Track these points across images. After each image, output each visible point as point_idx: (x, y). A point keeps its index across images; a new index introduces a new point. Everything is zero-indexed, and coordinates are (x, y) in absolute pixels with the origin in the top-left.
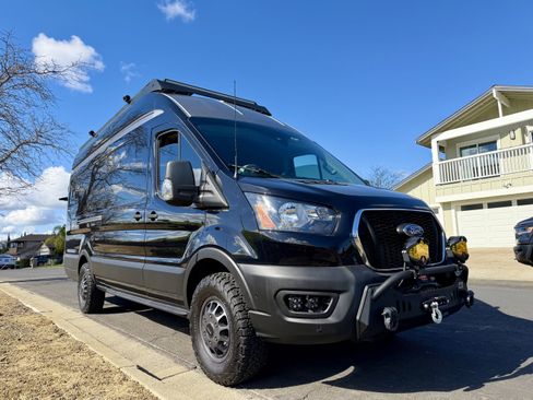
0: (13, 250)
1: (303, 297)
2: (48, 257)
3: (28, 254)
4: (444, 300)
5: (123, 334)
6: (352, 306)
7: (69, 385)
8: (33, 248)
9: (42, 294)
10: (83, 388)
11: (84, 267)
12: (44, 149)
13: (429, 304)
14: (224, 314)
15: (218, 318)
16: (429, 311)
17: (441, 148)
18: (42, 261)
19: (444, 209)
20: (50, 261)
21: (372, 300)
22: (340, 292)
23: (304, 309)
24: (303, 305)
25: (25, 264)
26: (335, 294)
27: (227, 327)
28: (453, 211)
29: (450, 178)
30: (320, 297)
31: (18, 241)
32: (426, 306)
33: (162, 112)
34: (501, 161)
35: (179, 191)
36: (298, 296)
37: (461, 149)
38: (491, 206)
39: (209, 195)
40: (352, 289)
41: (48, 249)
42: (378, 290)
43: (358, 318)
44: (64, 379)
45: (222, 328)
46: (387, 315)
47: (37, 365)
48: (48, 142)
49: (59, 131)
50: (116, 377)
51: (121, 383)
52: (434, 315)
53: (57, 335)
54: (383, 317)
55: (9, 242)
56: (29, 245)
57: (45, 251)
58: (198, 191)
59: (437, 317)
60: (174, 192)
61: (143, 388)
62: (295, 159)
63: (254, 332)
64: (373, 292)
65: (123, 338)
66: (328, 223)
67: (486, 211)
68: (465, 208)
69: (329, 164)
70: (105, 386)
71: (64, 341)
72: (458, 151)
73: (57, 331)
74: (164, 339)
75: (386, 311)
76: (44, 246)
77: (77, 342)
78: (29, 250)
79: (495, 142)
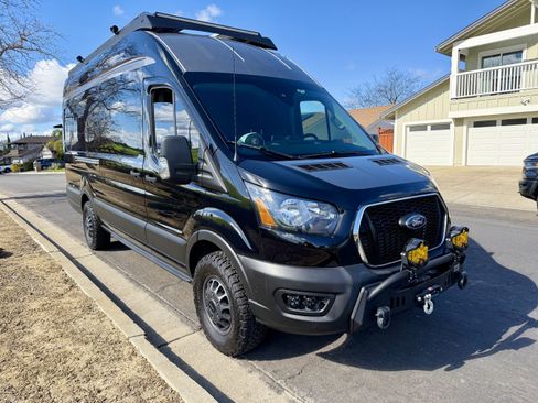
0: (14, 152)
1: (301, 297)
2: (51, 160)
3: (30, 157)
4: (438, 289)
5: (132, 280)
6: (347, 307)
7: (82, 364)
8: (35, 151)
9: (48, 218)
10: (95, 366)
11: (87, 205)
12: (31, 54)
13: (423, 297)
14: (226, 295)
15: (220, 298)
16: (422, 303)
17: (462, 57)
18: (45, 165)
19: (456, 125)
20: (53, 164)
21: (367, 302)
22: (336, 294)
23: (301, 306)
24: (301, 303)
25: (29, 167)
26: (332, 296)
27: (228, 307)
28: (465, 127)
29: (467, 91)
30: (317, 298)
31: (18, 144)
32: (419, 299)
33: (154, 62)
34: (524, 74)
35: (176, 170)
36: (295, 295)
37: (484, 58)
38: (505, 123)
39: (208, 177)
40: (349, 290)
41: (50, 152)
42: (374, 292)
43: (352, 317)
44: (77, 355)
45: (223, 307)
46: (381, 316)
47: (51, 334)
48: (34, 47)
49: (44, 34)
50: (126, 351)
51: (131, 359)
52: (426, 306)
53: (67, 286)
54: (376, 318)
55: (9, 144)
56: (30, 147)
57: (47, 155)
58: (197, 170)
59: (429, 308)
60: (170, 170)
61: (151, 366)
62: (302, 104)
63: (254, 317)
64: (368, 294)
65: (132, 285)
66: (330, 221)
67: (499, 128)
68: (478, 124)
69: (337, 116)
70: (116, 363)
71: (75, 295)
72: (480, 59)
73: (66, 281)
74: (170, 288)
75: (380, 312)
76: (45, 149)
77: (87, 299)
78: (31, 152)
79: (521, 52)
